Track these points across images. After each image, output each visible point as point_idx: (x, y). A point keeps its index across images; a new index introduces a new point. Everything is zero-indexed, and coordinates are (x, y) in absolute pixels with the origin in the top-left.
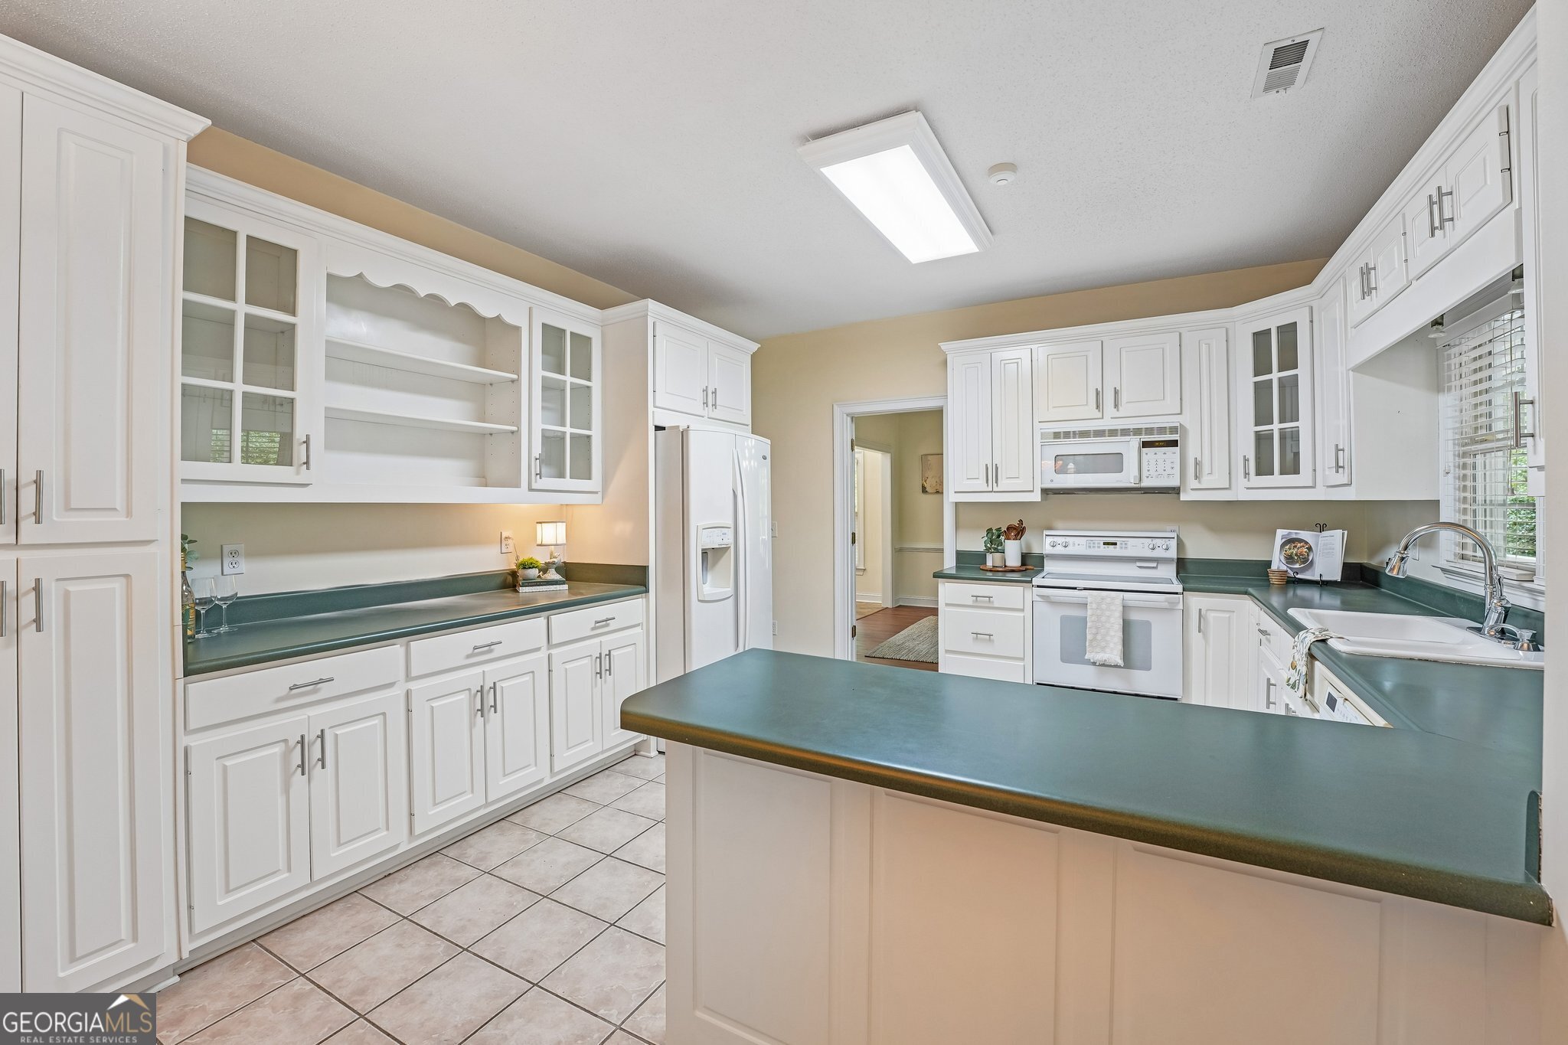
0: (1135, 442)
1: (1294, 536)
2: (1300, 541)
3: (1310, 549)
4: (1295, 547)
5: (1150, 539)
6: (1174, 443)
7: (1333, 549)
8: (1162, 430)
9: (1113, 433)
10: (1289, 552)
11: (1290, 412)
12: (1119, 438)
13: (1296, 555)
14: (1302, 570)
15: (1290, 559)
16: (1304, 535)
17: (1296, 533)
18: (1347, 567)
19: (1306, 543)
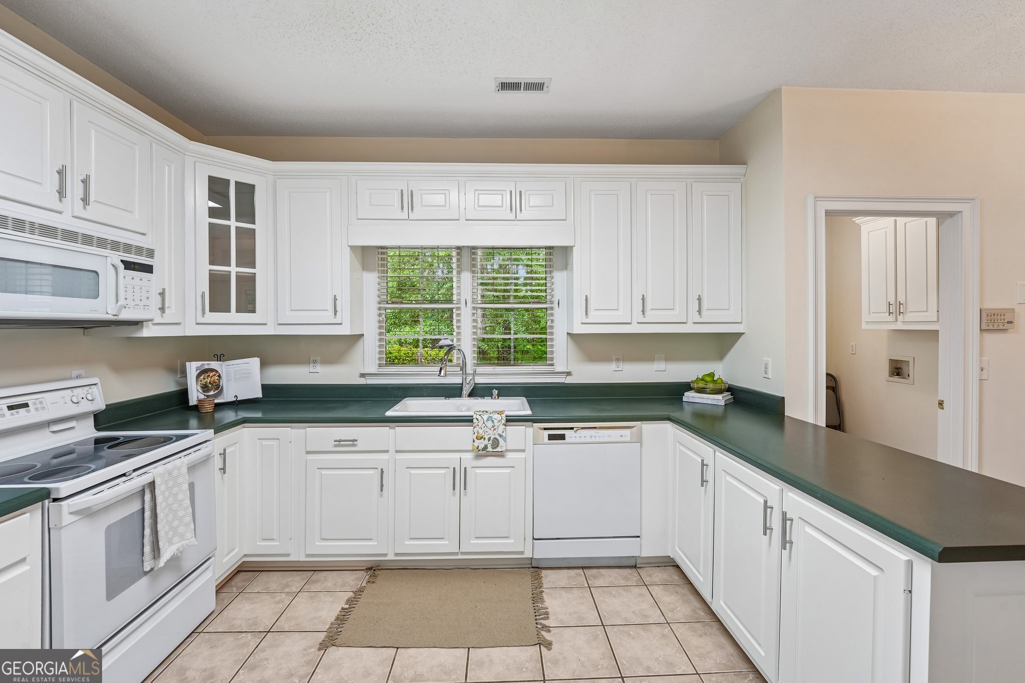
0: (116, 257)
1: (207, 367)
2: (212, 370)
3: (219, 376)
4: (208, 376)
5: (69, 391)
6: (148, 269)
7: (251, 373)
8: (139, 250)
9: (88, 240)
10: (204, 382)
11: (247, 257)
12: (94, 250)
13: (210, 383)
14: (216, 396)
15: (205, 388)
16: (214, 365)
17: (208, 364)
18: (265, 387)
19: (217, 372)
